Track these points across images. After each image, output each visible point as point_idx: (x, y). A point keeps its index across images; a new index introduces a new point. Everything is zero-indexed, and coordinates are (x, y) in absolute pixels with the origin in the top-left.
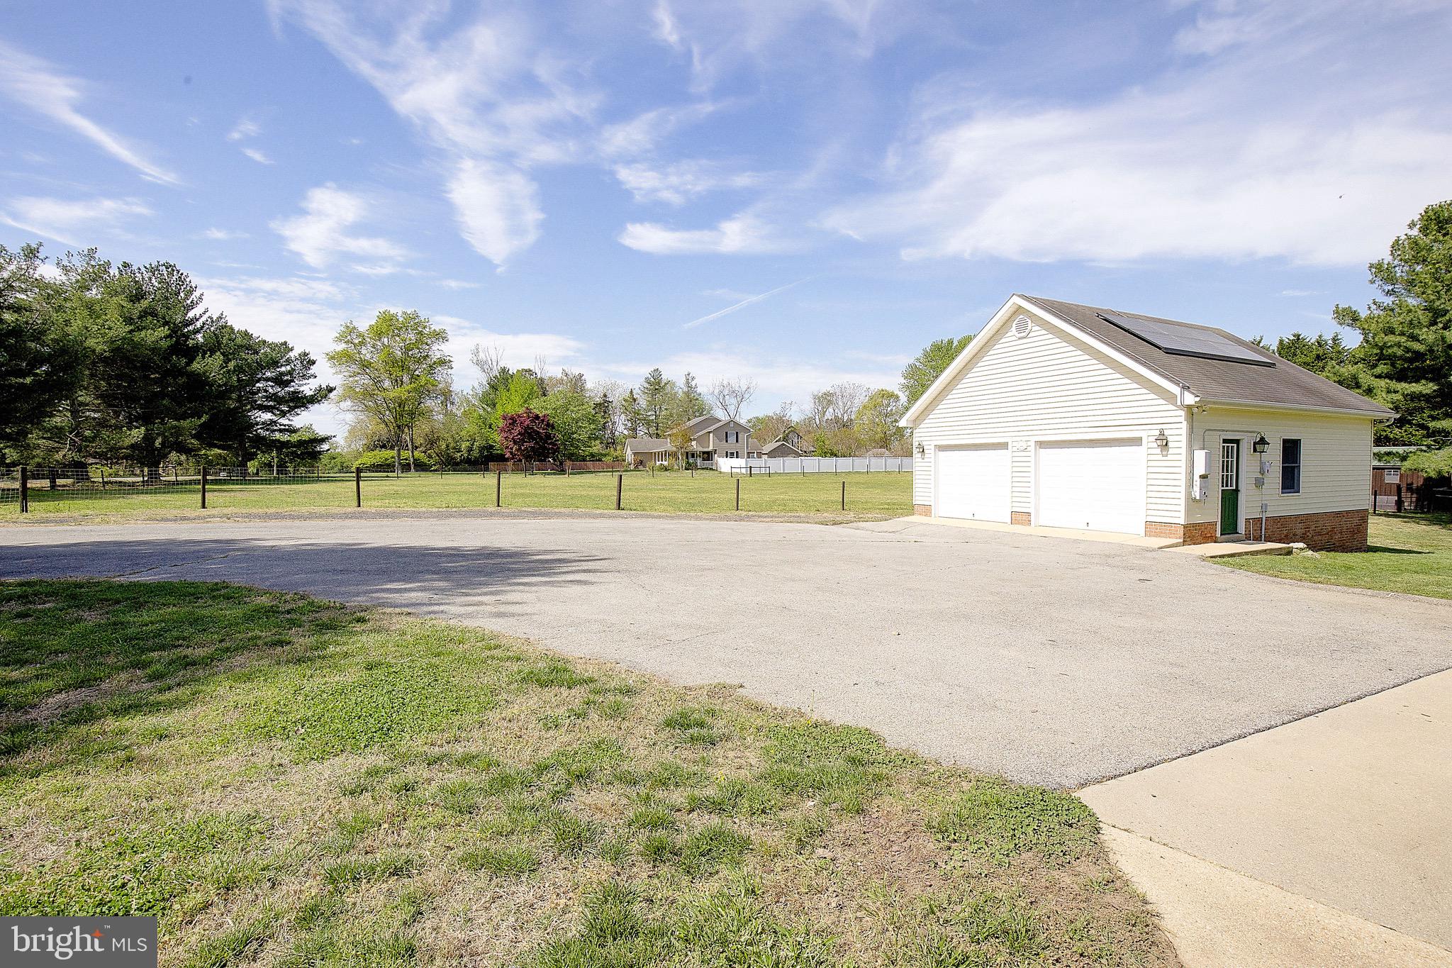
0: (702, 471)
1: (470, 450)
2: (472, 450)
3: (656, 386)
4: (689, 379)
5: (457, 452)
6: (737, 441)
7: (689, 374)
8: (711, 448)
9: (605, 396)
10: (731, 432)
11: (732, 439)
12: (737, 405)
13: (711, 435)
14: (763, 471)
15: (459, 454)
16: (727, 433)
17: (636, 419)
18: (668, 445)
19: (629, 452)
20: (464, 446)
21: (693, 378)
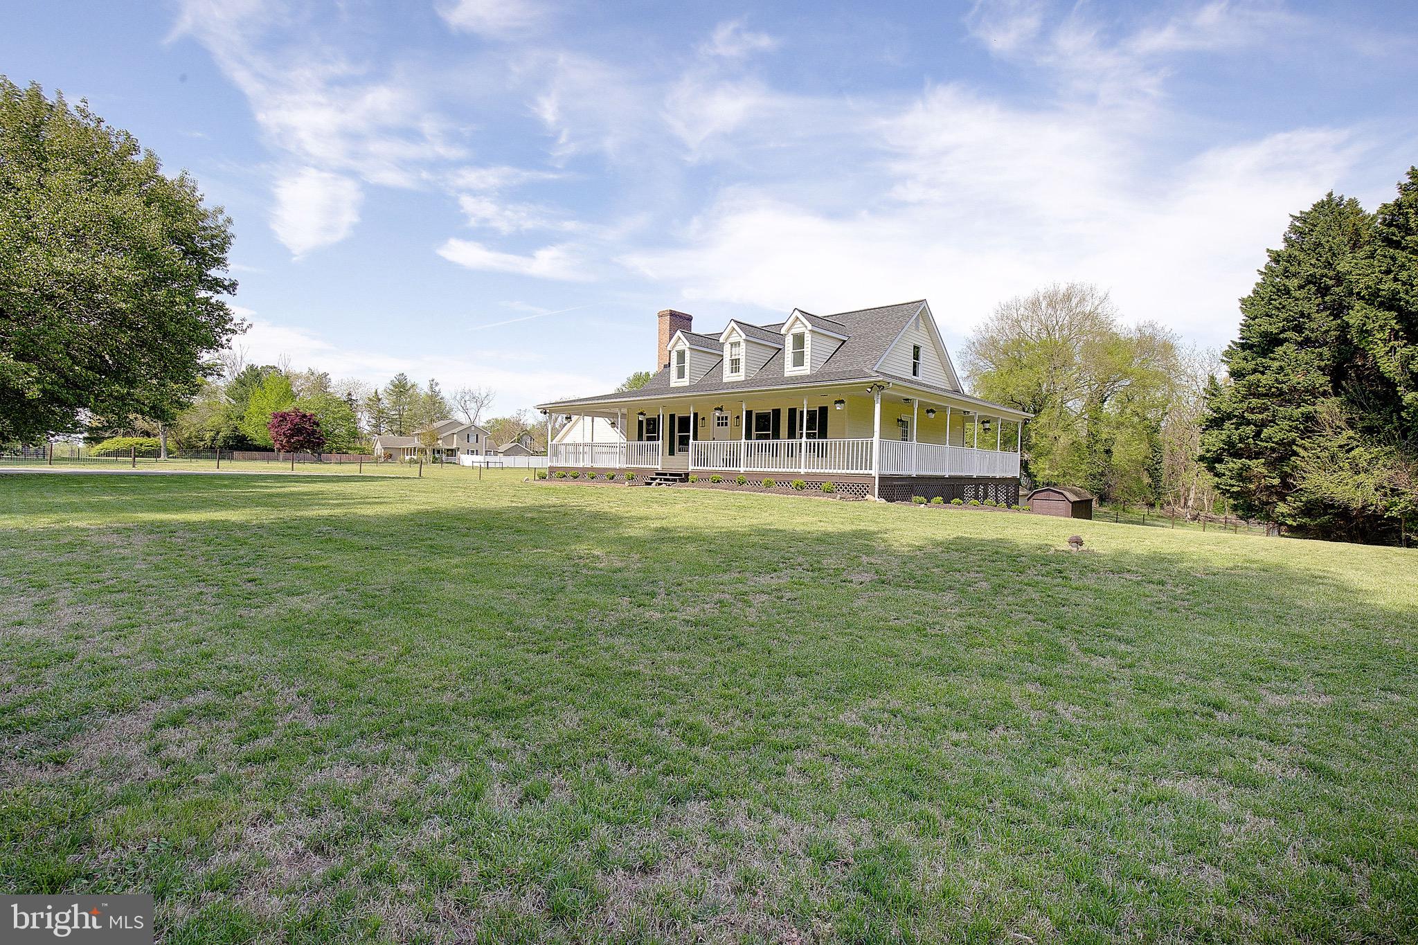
0: (446, 465)
1: (214, 439)
2: (215, 440)
3: (401, 388)
4: (433, 384)
5: (200, 441)
6: (477, 442)
7: (433, 381)
8: (454, 446)
9: (350, 394)
10: (471, 433)
11: (472, 439)
12: (477, 410)
13: (455, 436)
14: (498, 465)
15: (202, 443)
16: (468, 435)
17: (380, 416)
18: (417, 443)
19: (379, 446)
20: (208, 435)
21: (437, 384)
